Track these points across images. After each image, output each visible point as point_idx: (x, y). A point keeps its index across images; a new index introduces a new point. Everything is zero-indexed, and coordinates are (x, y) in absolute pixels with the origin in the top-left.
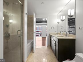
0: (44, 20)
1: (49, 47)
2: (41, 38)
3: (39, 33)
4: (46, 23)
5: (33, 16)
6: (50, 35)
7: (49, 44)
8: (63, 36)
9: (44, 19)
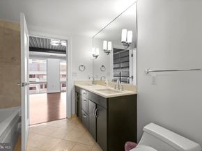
0: (54, 45)
1: (75, 119)
2: (46, 94)
3: (37, 80)
4: (64, 55)
5: (19, 25)
6: (76, 87)
7: (74, 112)
8: (109, 88)
9: (54, 43)
